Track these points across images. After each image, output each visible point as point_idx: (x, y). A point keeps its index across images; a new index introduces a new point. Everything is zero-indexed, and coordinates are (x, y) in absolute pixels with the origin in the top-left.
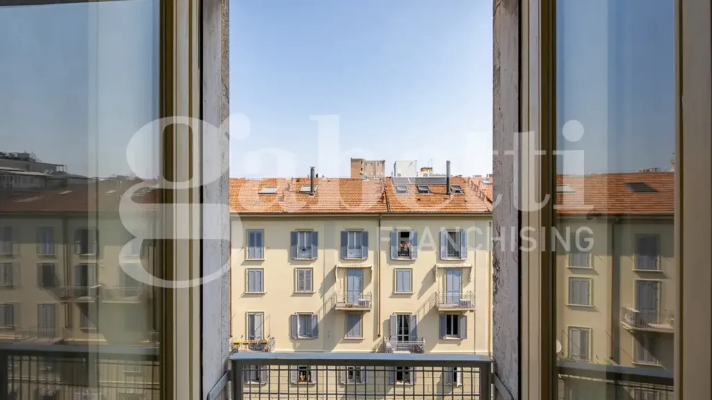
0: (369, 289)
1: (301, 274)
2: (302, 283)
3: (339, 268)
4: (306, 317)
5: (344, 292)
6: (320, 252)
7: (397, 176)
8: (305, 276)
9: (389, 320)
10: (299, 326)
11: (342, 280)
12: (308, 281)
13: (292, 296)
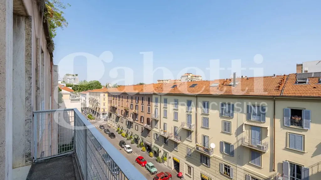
0: (267, 141)
1: (225, 124)
2: (225, 127)
3: (245, 124)
4: (228, 145)
5: (249, 138)
6: (235, 114)
7: (303, 72)
8: (227, 125)
9: (283, 164)
10: (224, 148)
11: (248, 131)
12: (229, 128)
13: (221, 133)
